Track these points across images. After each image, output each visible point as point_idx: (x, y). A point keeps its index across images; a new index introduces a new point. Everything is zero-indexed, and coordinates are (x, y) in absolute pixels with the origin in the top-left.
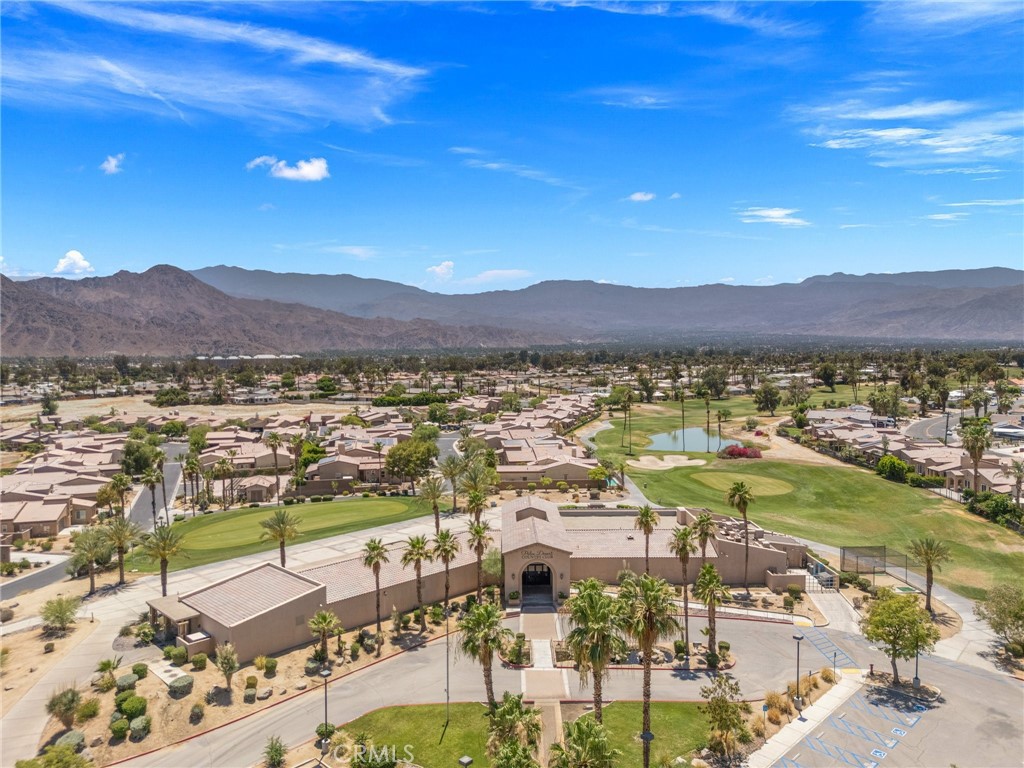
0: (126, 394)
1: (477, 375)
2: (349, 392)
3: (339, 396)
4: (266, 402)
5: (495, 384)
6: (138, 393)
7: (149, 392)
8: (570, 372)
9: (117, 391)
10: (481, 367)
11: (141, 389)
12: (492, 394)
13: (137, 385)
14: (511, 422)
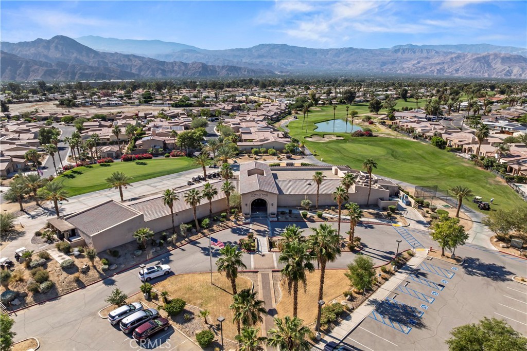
0: (45, 100)
1: (226, 91)
2: (160, 100)
3: (154, 102)
4: (116, 105)
5: (236, 96)
6: (51, 100)
7: (56, 100)
8: (275, 90)
9: (40, 99)
10: (229, 87)
11: (52, 98)
12: (234, 101)
13: (51, 96)
14: (245, 117)
